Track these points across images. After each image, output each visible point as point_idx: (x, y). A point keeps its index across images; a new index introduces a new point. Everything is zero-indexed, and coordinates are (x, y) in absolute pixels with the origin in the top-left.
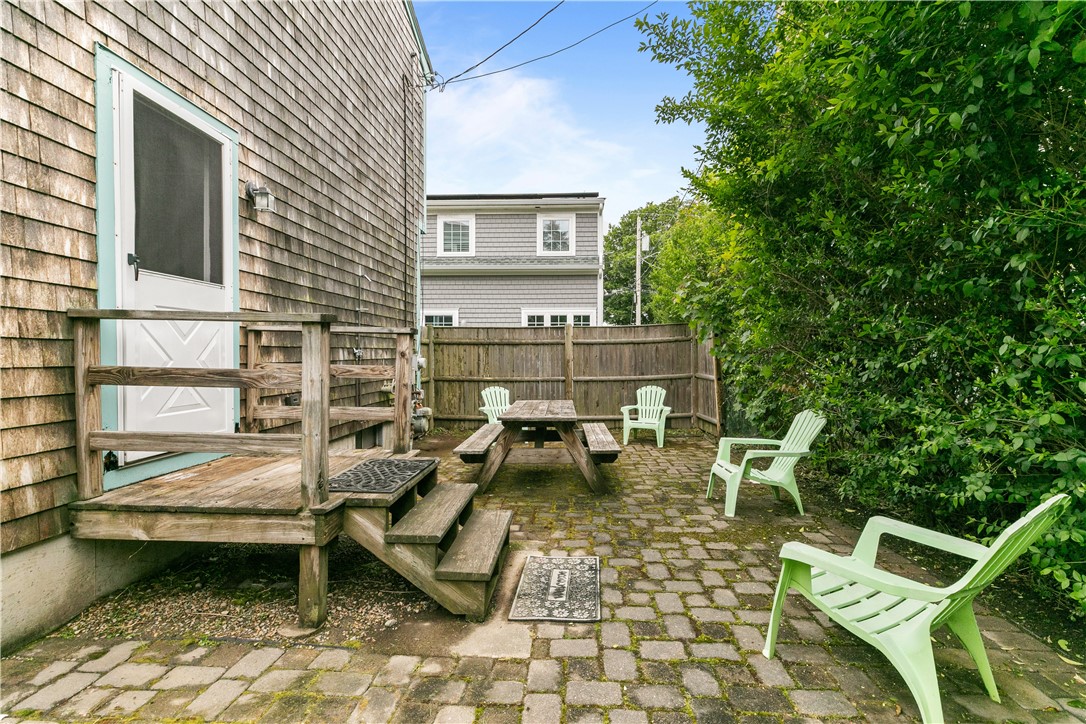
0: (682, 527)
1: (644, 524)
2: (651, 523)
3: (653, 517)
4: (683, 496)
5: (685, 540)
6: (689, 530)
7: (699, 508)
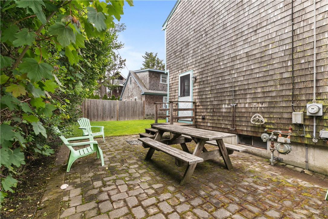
0: (115, 153)
1: (125, 152)
2: (124, 152)
3: (124, 154)
4: (115, 164)
5: (114, 150)
6: (113, 152)
7: (109, 160)
